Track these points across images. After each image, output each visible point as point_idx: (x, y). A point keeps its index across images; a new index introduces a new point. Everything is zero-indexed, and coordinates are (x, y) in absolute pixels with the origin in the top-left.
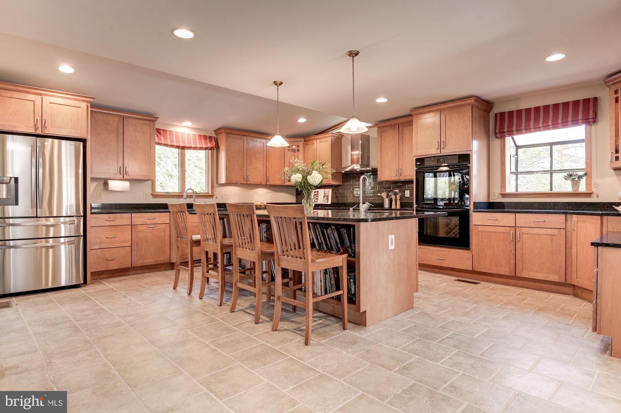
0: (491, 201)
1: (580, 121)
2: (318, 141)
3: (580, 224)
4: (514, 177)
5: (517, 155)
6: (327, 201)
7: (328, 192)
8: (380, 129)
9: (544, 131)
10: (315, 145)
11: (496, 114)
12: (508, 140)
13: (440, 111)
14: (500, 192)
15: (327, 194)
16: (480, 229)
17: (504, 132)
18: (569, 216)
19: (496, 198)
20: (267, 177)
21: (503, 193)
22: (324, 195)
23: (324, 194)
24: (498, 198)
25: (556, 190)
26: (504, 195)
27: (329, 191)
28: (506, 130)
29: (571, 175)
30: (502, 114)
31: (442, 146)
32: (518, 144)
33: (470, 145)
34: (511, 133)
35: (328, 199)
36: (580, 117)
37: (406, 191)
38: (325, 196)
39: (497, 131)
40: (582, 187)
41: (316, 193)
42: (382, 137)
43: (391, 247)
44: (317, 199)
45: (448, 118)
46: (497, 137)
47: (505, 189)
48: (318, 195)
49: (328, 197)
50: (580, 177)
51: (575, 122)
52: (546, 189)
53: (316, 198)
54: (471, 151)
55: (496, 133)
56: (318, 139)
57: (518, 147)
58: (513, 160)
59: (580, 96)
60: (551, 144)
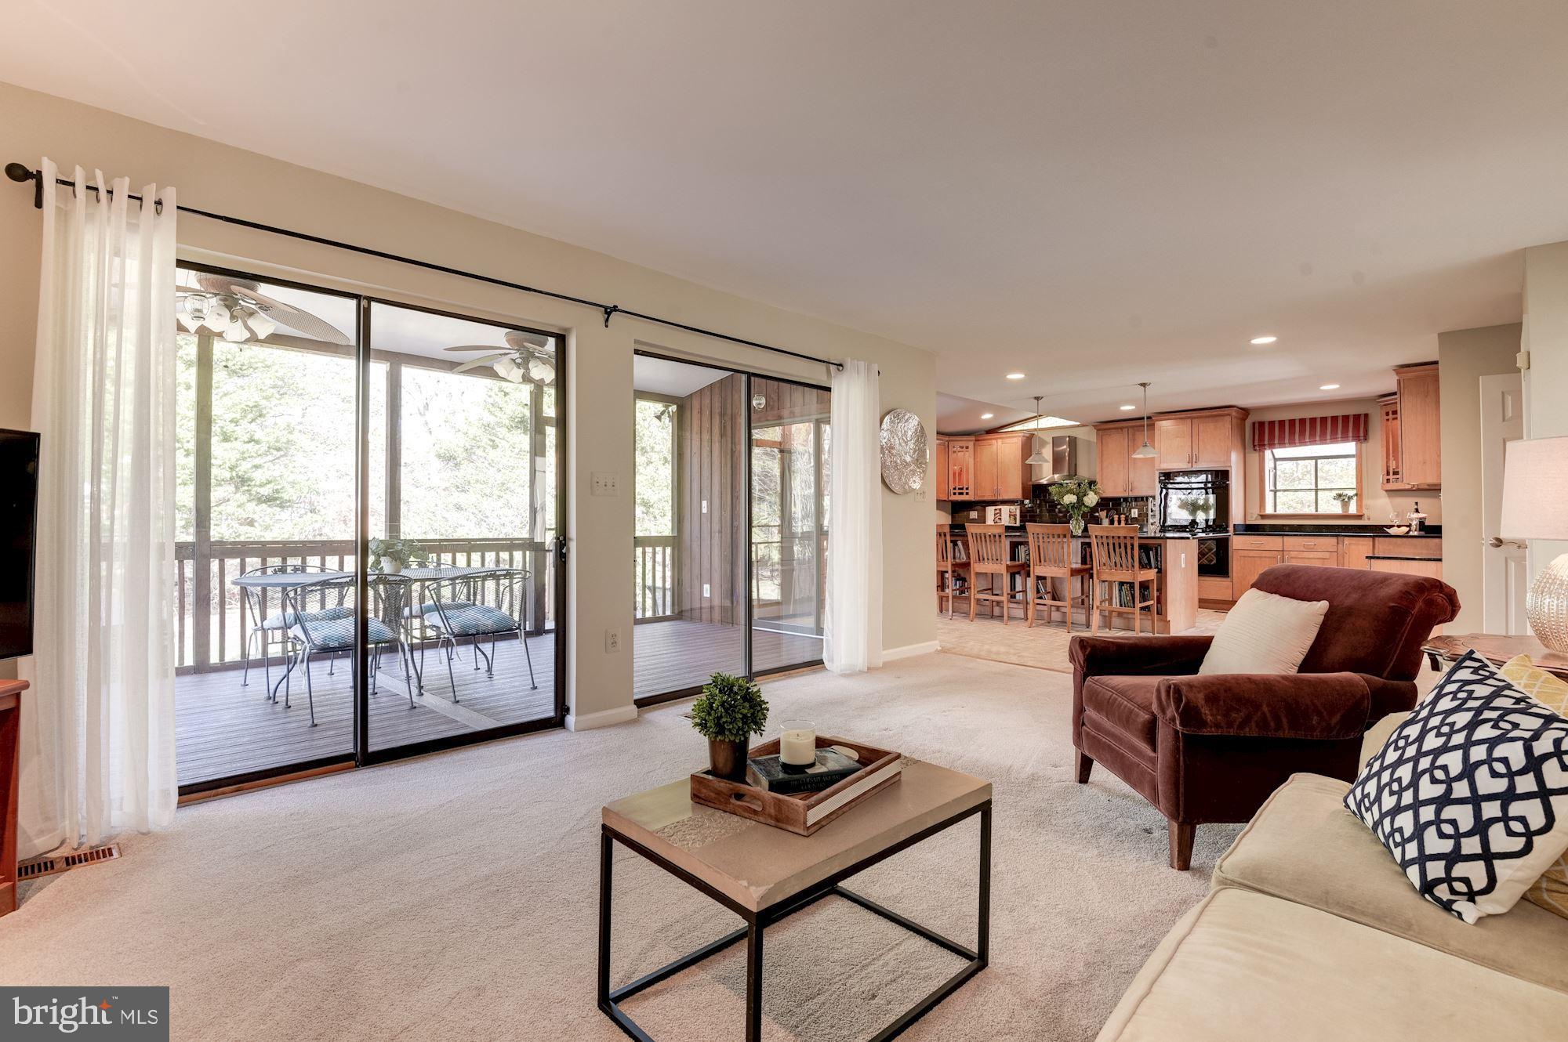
0: (1248, 523)
1: (1351, 438)
2: (1000, 441)
3: (1353, 547)
4: (1272, 494)
5: (1275, 468)
8: (1100, 432)
9: (1311, 445)
10: (995, 447)
11: (1254, 424)
12: (1268, 453)
13: (1192, 418)
14: (1258, 512)
15: (1013, 512)
16: (1242, 553)
17: (1264, 445)
18: (1341, 539)
19: (1253, 519)
21: (1262, 514)
22: (1010, 514)
23: (1010, 512)
24: (1256, 519)
25: (1321, 511)
26: (1263, 517)
27: (1016, 509)
28: (1266, 442)
29: (1340, 495)
30: (1262, 424)
31: (1194, 460)
32: (1276, 457)
33: (1229, 460)
34: (1272, 445)
35: (1015, 519)
36: (1350, 434)
37: (1133, 511)
38: (1012, 516)
39: (1256, 443)
40: (1353, 509)
41: (998, 511)
42: (1104, 442)
43: (1183, 566)
44: (1000, 519)
45: (1201, 428)
46: (1255, 450)
47: (1264, 509)
49: (1015, 516)
50: (1350, 498)
51: (1345, 439)
52: (1311, 511)
54: (1230, 467)
55: (1254, 446)
56: (1000, 438)
57: (1276, 460)
58: (1272, 474)
59: (1351, 411)
60: (1316, 458)
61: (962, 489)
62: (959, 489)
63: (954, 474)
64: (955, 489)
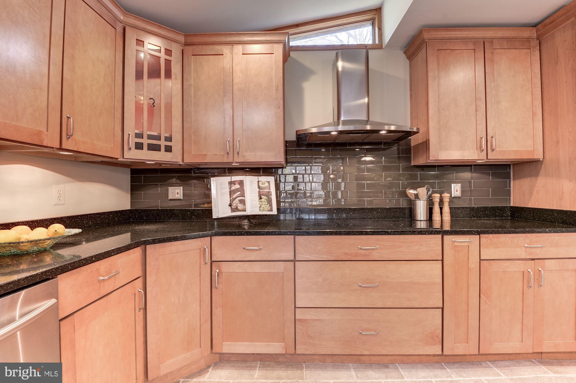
2: (238, 49)
6: (268, 207)
7: (267, 184)
15: (264, 188)
20: (64, 117)
22: (259, 192)
23: (259, 187)
27: (269, 182)
35: (270, 202)
38: (263, 195)
41: (237, 186)
44: (243, 202)
48: (243, 190)
49: (268, 195)
53: (239, 200)
61: (158, 138)
62: (150, 137)
63: (139, 108)
64: (139, 136)
